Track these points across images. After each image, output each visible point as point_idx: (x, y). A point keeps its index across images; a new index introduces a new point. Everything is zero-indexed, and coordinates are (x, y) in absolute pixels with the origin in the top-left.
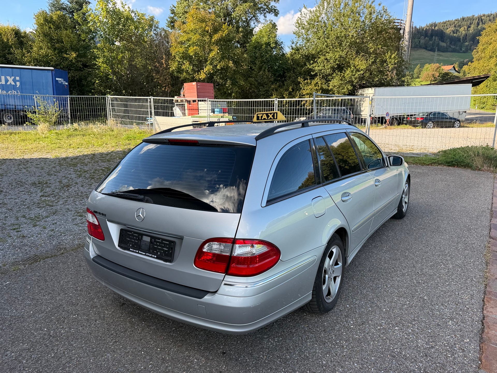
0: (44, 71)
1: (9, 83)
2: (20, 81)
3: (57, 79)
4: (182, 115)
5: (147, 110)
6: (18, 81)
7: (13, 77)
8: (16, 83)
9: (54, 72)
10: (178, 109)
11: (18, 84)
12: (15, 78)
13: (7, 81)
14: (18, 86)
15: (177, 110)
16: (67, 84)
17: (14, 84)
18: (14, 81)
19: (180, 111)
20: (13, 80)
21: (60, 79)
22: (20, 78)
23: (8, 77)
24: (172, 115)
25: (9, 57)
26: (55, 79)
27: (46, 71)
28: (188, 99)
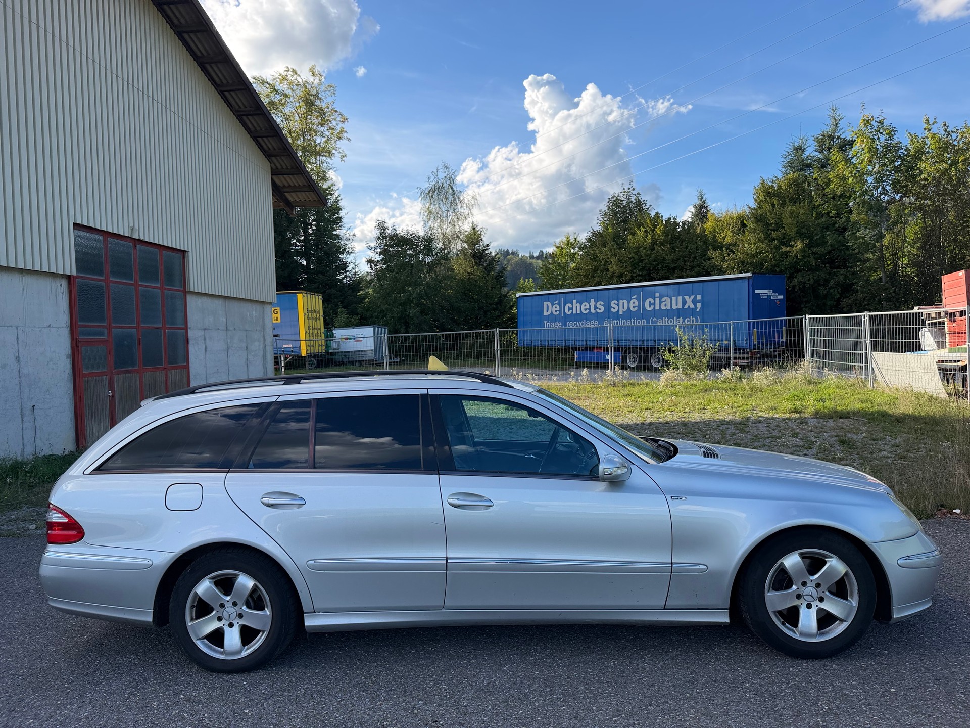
0: (737, 281)
1: (686, 307)
2: (702, 302)
3: (757, 291)
4: (935, 346)
5: (859, 340)
6: (699, 301)
7: (692, 297)
8: (695, 305)
9: (751, 281)
10: (929, 334)
11: (699, 305)
12: (695, 297)
13: (684, 303)
14: (698, 310)
15: (926, 337)
16: (781, 297)
17: (693, 307)
18: (694, 302)
19: (932, 339)
20: (692, 301)
21: (766, 291)
22: (702, 297)
23: (686, 297)
24: (917, 348)
25: (706, 264)
26: (754, 291)
27: (740, 281)
28: (950, 309)
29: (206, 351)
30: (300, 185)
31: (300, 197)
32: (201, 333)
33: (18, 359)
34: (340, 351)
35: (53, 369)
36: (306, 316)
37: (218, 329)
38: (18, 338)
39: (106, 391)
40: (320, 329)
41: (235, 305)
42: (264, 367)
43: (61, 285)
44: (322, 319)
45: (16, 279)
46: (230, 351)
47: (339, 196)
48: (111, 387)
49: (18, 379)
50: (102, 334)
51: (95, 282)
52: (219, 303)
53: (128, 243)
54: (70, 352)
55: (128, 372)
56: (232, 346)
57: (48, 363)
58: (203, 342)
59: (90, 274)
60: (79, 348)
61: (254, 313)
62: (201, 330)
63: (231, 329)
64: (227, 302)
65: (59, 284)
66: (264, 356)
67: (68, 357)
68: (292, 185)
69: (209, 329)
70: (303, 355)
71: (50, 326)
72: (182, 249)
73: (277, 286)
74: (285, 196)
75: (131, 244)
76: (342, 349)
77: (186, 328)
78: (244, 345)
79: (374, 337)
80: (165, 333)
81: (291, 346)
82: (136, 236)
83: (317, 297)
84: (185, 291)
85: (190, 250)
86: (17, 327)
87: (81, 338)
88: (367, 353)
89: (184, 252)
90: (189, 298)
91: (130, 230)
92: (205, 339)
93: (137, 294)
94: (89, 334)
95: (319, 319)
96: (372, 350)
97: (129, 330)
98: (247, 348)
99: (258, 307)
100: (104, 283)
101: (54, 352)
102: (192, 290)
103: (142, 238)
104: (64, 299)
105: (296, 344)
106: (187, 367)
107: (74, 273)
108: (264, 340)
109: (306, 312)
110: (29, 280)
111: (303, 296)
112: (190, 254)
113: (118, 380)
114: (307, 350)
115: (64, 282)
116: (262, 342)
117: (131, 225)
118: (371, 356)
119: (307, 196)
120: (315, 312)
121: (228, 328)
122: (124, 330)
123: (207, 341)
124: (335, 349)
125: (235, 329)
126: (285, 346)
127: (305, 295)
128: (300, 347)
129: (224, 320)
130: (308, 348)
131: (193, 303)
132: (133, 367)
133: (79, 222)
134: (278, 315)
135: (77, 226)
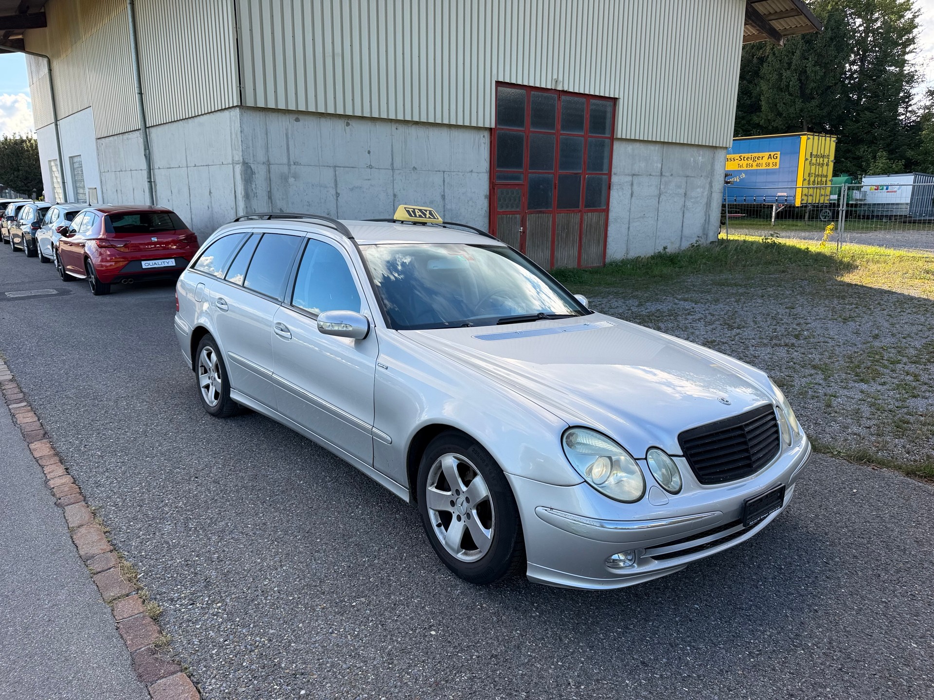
29: (632, 196)
30: (787, 10)
31: (790, 23)
32: (629, 178)
33: (443, 197)
34: (867, 202)
35: (472, 206)
36: (808, 162)
37: (650, 175)
38: (444, 181)
39: (518, 227)
40: (826, 176)
41: (677, 152)
42: (706, 215)
43: (484, 136)
44: (831, 165)
45: (444, 133)
46: (662, 197)
47: (919, 10)
48: (523, 224)
49: (442, 212)
50: (518, 178)
51: (515, 133)
52: (657, 147)
53: (553, 95)
54: (488, 194)
55: (541, 212)
56: (666, 192)
57: (468, 201)
58: (630, 188)
59: (509, 126)
60: (495, 190)
61: (700, 158)
62: (629, 175)
63: (667, 174)
64: (665, 147)
65: (482, 136)
66: (708, 205)
67: (486, 197)
68: (778, 11)
69: (639, 175)
70: (797, 206)
71: (471, 171)
72: (612, 96)
73: (735, 130)
74: (770, 25)
75: (556, 96)
76: (870, 200)
77: (609, 175)
78: (682, 191)
79: (914, 187)
80: (585, 177)
81: (785, 194)
82: (560, 88)
83: (828, 139)
84: (612, 139)
85: (621, 97)
86: (444, 172)
87: (498, 182)
88: (900, 206)
89: (615, 100)
90: (616, 145)
91: (554, 82)
92: (632, 184)
93: (557, 141)
94: (506, 178)
95: (827, 165)
96: (907, 204)
97: (546, 175)
98: (685, 194)
99: (708, 153)
100: (524, 134)
101: (474, 192)
102: (619, 136)
103: (566, 89)
104: (486, 149)
105: (792, 193)
106: (607, 211)
107: (493, 126)
108: (711, 186)
109: (808, 157)
110: (455, 133)
111: (808, 139)
112: (621, 101)
113: (531, 219)
114: (802, 200)
115: (487, 134)
116: (707, 189)
117: (555, 77)
118: (905, 211)
119: (798, 22)
120: (823, 157)
121: (664, 174)
122: (540, 175)
123: (635, 187)
124: (857, 200)
125: (672, 175)
126: (779, 194)
127: (811, 137)
128: (795, 196)
129: (660, 165)
130: (805, 198)
131: (619, 150)
132: (547, 208)
133: (501, 79)
134: (778, 161)
135: (498, 83)
